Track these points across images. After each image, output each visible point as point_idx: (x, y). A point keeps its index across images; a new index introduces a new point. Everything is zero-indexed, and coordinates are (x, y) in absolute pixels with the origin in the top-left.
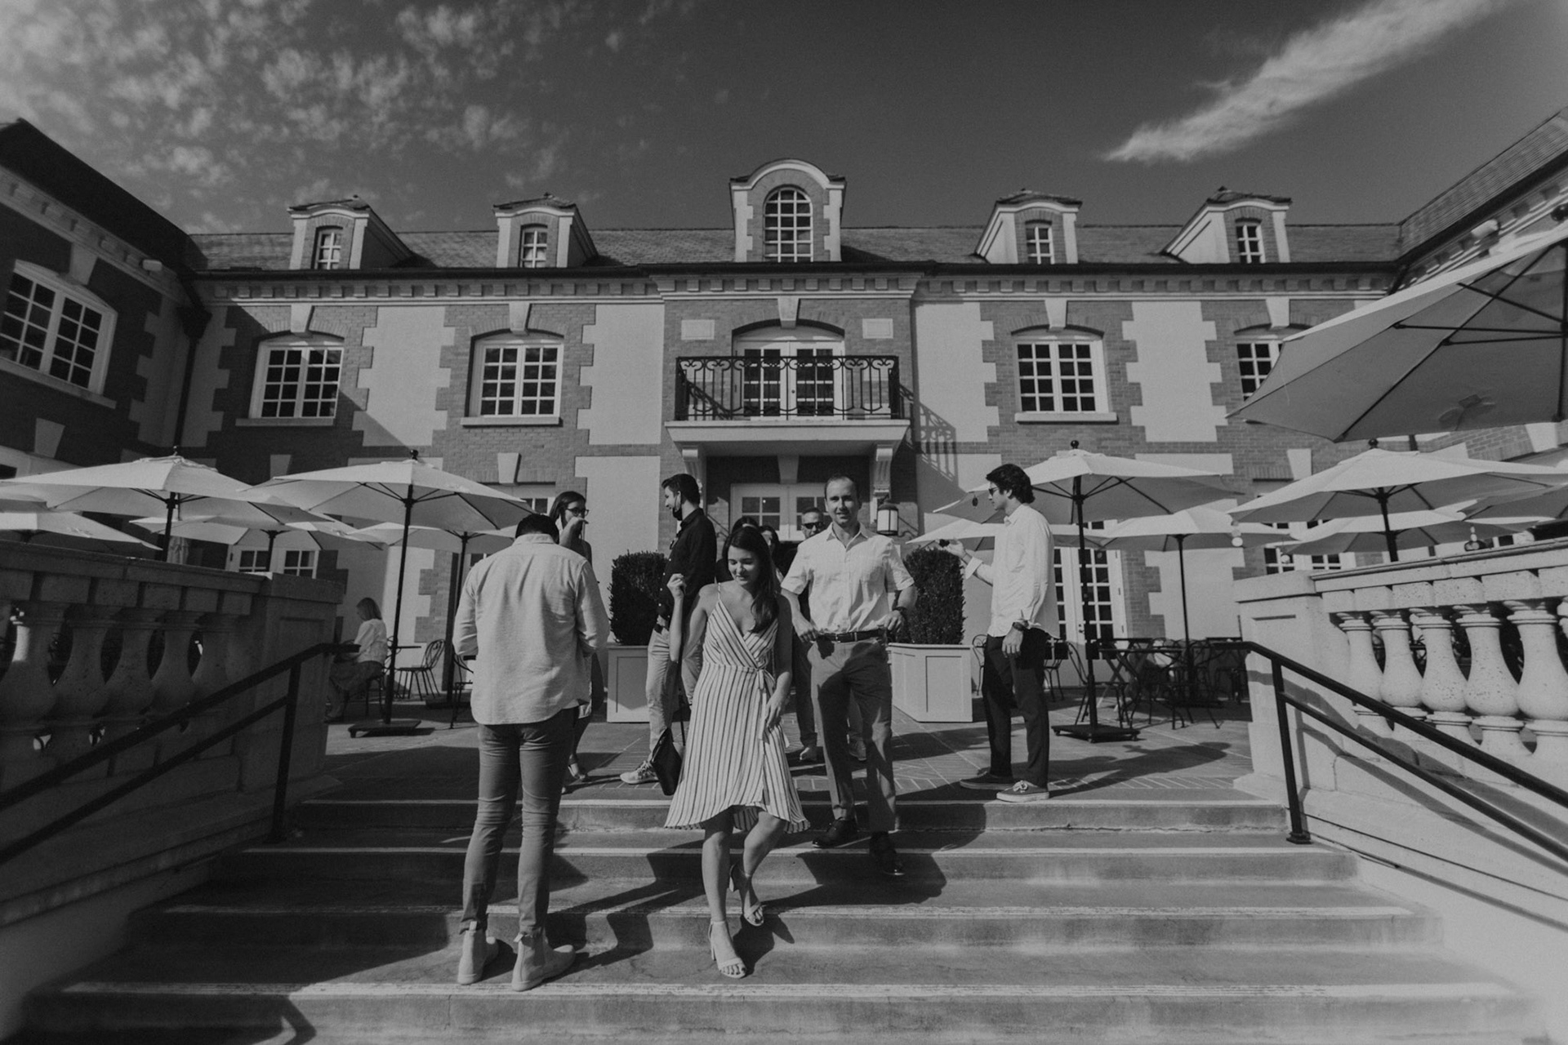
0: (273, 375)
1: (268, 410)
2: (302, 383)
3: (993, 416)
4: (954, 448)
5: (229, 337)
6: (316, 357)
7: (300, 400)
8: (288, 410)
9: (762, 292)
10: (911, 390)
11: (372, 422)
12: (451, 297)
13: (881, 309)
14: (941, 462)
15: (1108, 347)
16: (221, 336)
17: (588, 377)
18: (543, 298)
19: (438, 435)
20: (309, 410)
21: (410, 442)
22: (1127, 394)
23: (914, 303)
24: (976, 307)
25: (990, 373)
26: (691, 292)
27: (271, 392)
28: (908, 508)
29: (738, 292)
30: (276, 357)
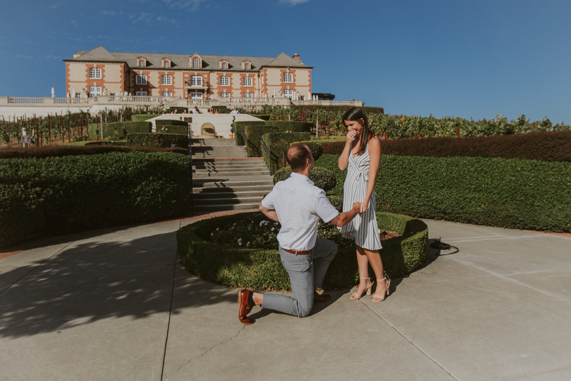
0: (138, 79)
1: (138, 83)
2: (142, 80)
3: (217, 86)
4: (213, 89)
5: (133, 74)
6: (143, 77)
7: (142, 82)
8: (140, 83)
9: (193, 72)
10: (208, 82)
11: (151, 84)
12: (159, 71)
13: (206, 74)
14: (212, 90)
15: (230, 78)
16: (132, 75)
17: (174, 80)
18: (169, 71)
19: (159, 86)
20: (143, 83)
21: (156, 86)
22: (231, 84)
23: (210, 73)
24: (216, 74)
25: (217, 81)
26: (185, 71)
27: (138, 81)
28: (208, 94)
29: (191, 72)
30: (138, 77)
